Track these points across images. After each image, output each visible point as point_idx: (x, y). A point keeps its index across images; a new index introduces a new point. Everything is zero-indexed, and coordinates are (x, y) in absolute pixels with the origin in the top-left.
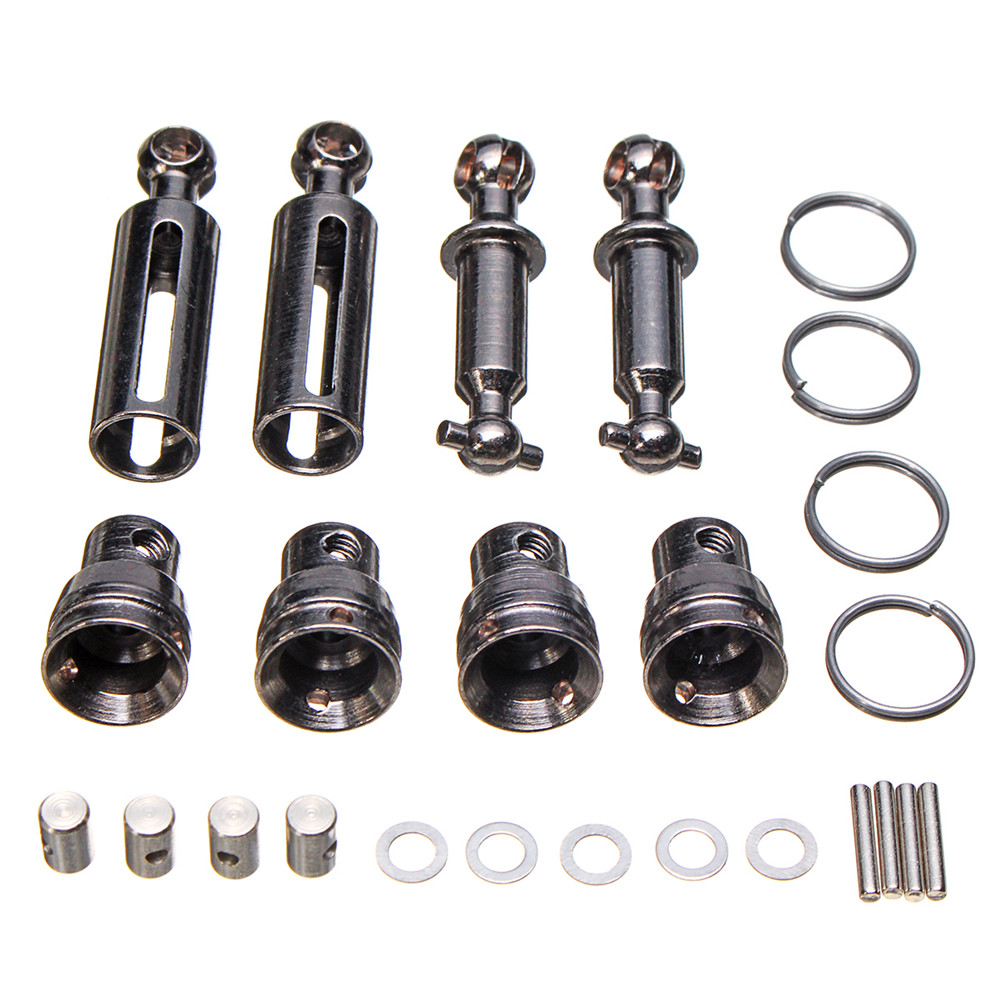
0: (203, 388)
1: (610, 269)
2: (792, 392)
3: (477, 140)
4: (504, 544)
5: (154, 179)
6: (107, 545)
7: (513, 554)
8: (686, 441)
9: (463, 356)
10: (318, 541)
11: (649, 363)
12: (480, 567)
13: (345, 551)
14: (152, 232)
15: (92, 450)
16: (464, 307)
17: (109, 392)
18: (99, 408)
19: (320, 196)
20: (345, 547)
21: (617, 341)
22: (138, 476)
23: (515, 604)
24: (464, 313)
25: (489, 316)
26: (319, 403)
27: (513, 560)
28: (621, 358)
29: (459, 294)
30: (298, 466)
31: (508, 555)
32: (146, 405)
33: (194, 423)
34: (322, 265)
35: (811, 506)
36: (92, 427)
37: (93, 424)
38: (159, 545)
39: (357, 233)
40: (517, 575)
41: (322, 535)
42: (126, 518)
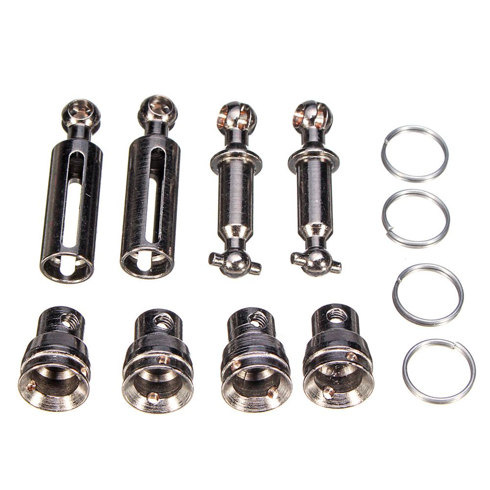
0: (95, 238)
1: (296, 169)
2: (387, 232)
3: (227, 104)
4: (243, 319)
5: (70, 127)
6: (49, 323)
7: (248, 325)
8: (333, 260)
9: (221, 219)
10: (152, 319)
11: (315, 221)
12: (232, 330)
13: (166, 322)
14: (69, 157)
15: (41, 270)
16: (222, 193)
17: (49, 241)
18: (44, 250)
19: (152, 137)
20: (166, 321)
21: (300, 209)
22: (64, 281)
23: (249, 353)
24: (222, 196)
25: (234, 198)
26: (152, 247)
27: (248, 328)
28: (301, 218)
29: (219, 185)
30: (142, 275)
31: (246, 325)
32: (67, 249)
33: (91, 257)
34: (153, 169)
35: (396, 293)
36: (41, 260)
37: (41, 258)
38: (74, 321)
39: (170, 155)
40: (250, 337)
41: (154, 316)
42: (58, 308)
